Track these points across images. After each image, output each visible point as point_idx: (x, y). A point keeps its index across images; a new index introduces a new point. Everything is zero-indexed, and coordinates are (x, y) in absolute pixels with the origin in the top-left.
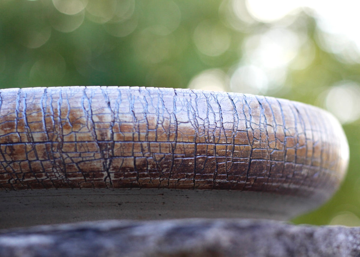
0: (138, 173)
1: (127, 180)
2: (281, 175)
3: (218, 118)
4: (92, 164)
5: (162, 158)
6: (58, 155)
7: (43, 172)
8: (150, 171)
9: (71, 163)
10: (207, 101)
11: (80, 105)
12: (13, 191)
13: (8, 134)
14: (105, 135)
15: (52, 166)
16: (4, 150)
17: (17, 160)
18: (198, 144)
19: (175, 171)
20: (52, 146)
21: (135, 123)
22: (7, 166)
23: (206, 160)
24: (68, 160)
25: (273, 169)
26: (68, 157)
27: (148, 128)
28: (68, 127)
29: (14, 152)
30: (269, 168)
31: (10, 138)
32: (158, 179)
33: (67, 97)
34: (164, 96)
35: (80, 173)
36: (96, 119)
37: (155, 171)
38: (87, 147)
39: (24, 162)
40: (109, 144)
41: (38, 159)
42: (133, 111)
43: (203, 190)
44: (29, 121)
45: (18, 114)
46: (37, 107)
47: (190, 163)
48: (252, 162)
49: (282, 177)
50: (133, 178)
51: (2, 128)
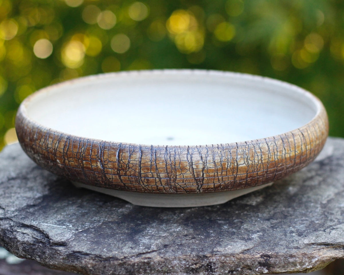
0: (215, 189)
3: (260, 158)
4: (191, 187)
5: (229, 183)
6: (173, 184)
7: (164, 190)
8: (222, 188)
9: (180, 187)
10: (254, 149)
11: (186, 159)
13: (146, 173)
14: (199, 175)
15: (169, 188)
16: (143, 180)
17: (150, 185)
18: (248, 174)
19: (235, 186)
20: (170, 180)
21: (215, 168)
22: (144, 187)
23: (252, 179)
26: (179, 185)
27: (222, 169)
28: (179, 171)
29: (149, 182)
30: (285, 173)
31: (147, 175)
33: (179, 154)
34: (231, 150)
35: (184, 190)
36: (194, 167)
37: (224, 188)
38: (189, 180)
39: (154, 186)
40: (201, 179)
41: (162, 185)
42: (214, 161)
44: (157, 167)
45: (151, 162)
46: (162, 159)
47: (244, 182)
48: (276, 174)
51: (143, 170)
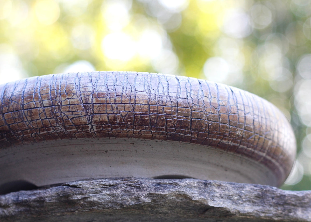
0: (111, 125)
1: (105, 131)
2: (218, 132)
3: (165, 89)
4: (80, 119)
5: (126, 115)
6: (58, 114)
7: (50, 127)
8: (119, 124)
9: (67, 119)
10: (159, 79)
11: (73, 82)
12: (36, 143)
13: (29, 102)
14: (88, 99)
15: (56, 122)
16: (26, 113)
17: (34, 119)
18: (151, 106)
19: (136, 124)
20: (55, 108)
21: (107, 92)
22: (29, 124)
23: (158, 117)
24: (65, 117)
25: (210, 127)
26: (65, 115)
27: (116, 94)
28: (64, 96)
29: (32, 114)
30: (208, 126)
31: (30, 105)
32: (126, 130)
33: (66, 78)
34: (129, 76)
35: (74, 126)
36: (82, 90)
37: (122, 124)
38: (77, 108)
39: (38, 120)
40: (91, 106)
41: (47, 118)
42: (106, 85)
43: (161, 140)
44: (41, 94)
45: (35, 90)
46: (47, 85)
47: (146, 119)
48: (192, 120)
49: (220, 134)
50: (108, 129)
51: (25, 100)
